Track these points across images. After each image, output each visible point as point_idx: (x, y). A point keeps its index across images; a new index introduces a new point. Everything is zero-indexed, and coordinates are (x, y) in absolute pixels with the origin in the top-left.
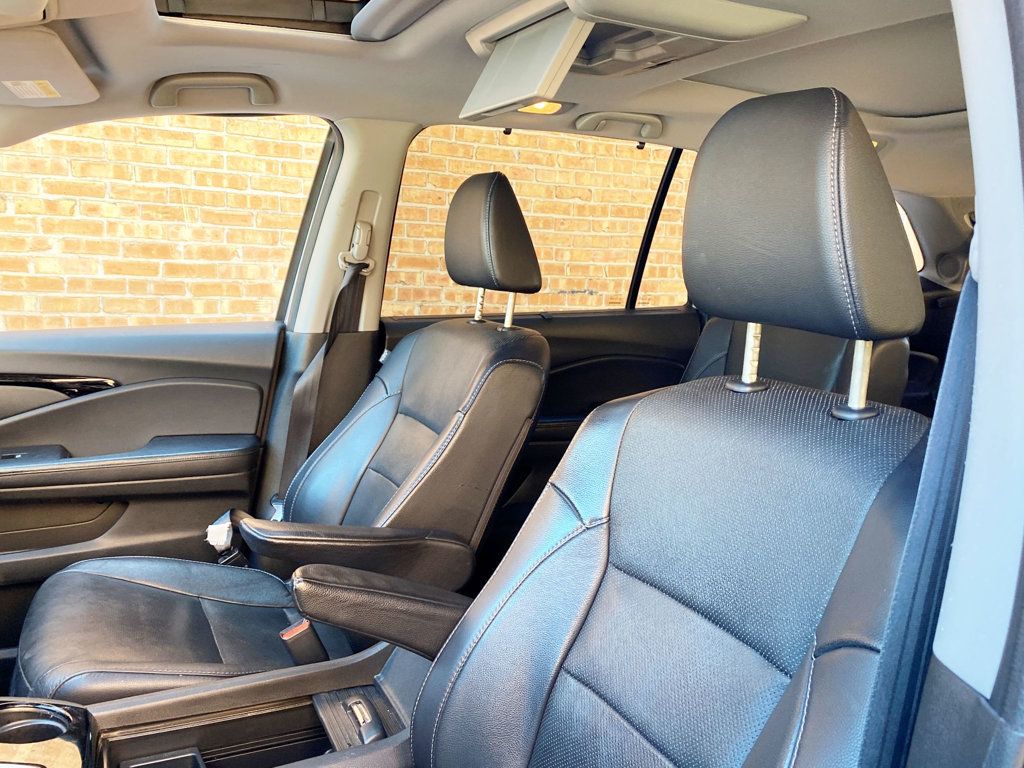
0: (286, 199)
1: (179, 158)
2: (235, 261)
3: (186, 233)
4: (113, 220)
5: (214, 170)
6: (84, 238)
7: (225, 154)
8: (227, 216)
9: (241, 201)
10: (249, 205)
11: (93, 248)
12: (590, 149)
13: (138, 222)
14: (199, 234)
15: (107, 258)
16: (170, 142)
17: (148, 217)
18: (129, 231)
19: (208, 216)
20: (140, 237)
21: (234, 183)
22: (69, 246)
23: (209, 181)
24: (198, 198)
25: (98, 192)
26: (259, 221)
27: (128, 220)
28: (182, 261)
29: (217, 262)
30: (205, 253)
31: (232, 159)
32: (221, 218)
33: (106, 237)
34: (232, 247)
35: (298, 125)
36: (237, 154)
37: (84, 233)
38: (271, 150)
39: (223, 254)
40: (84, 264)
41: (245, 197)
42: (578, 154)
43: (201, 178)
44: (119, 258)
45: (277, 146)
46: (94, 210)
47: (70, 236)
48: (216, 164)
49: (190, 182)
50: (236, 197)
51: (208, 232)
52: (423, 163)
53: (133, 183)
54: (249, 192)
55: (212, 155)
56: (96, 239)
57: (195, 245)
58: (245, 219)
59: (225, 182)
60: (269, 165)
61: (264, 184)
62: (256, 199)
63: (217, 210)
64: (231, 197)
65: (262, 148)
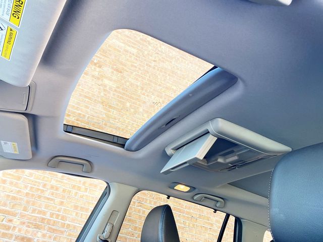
0: (79, 227)
1: (47, 207)
3: (39, 234)
4: (15, 226)
5: (57, 213)
6: (3, 231)
7: (63, 208)
8: (56, 230)
9: (63, 225)
10: (65, 227)
11: (4, 235)
12: (187, 224)
13: (24, 228)
14: (44, 236)
16: (46, 201)
17: (28, 227)
18: (20, 230)
19: (50, 230)
20: (23, 234)
21: (63, 218)
23: (54, 216)
24: (49, 222)
25: (14, 215)
26: (67, 234)
27: (21, 226)
31: (65, 210)
32: (54, 231)
33: (10, 232)
35: (90, 202)
36: (67, 208)
37: (4, 229)
38: (79, 209)
41: (65, 224)
42: (183, 225)
43: (52, 215)
45: (81, 208)
46: (10, 221)
48: (59, 211)
49: (48, 216)
50: (62, 223)
51: (48, 235)
52: (130, 220)
53: (28, 213)
54: (67, 222)
55: (58, 207)
56: (7, 232)
58: (62, 232)
59: (60, 218)
60: (77, 214)
61: (73, 220)
62: (69, 225)
63: (54, 227)
64: (60, 223)
65: (76, 207)
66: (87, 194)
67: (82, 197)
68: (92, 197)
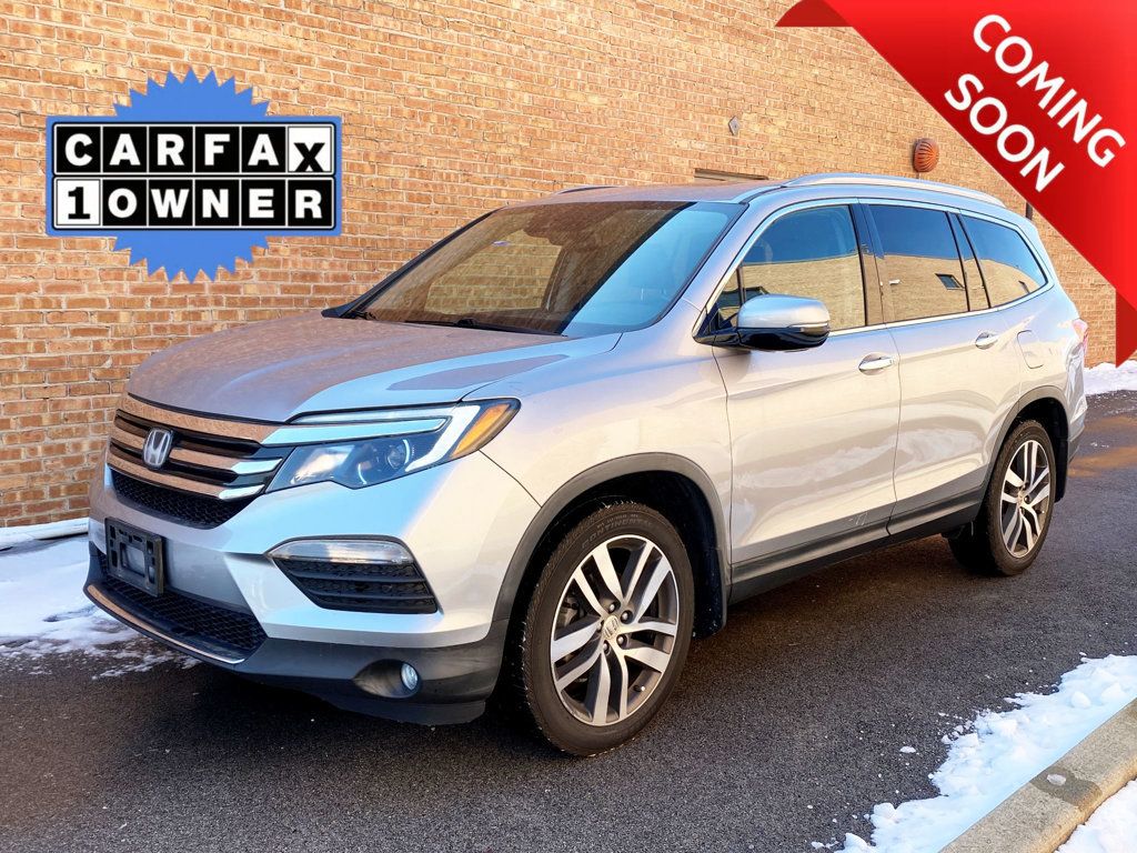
2: (352, 283)
3: (325, 265)
6: (270, 270)
11: (276, 276)
13: (300, 258)
14: (332, 265)
15: (282, 283)
17: (304, 255)
18: (295, 264)
20: (300, 269)
22: (263, 276)
27: (294, 257)
28: (324, 284)
29: (342, 284)
30: (336, 278)
33: (281, 269)
34: (350, 273)
37: (270, 266)
39: (346, 278)
40: (270, 287)
41: (357, 239)
44: (289, 283)
45: (374, 205)
46: (276, 251)
47: (263, 269)
51: (338, 263)
54: (359, 235)
56: (277, 270)
57: (331, 273)
58: (357, 254)
60: (370, 217)
61: (367, 230)
62: (363, 240)
63: (342, 249)
64: (350, 240)
65: (366, 205)
66: (376, 176)
67: (370, 184)
68: (387, 181)
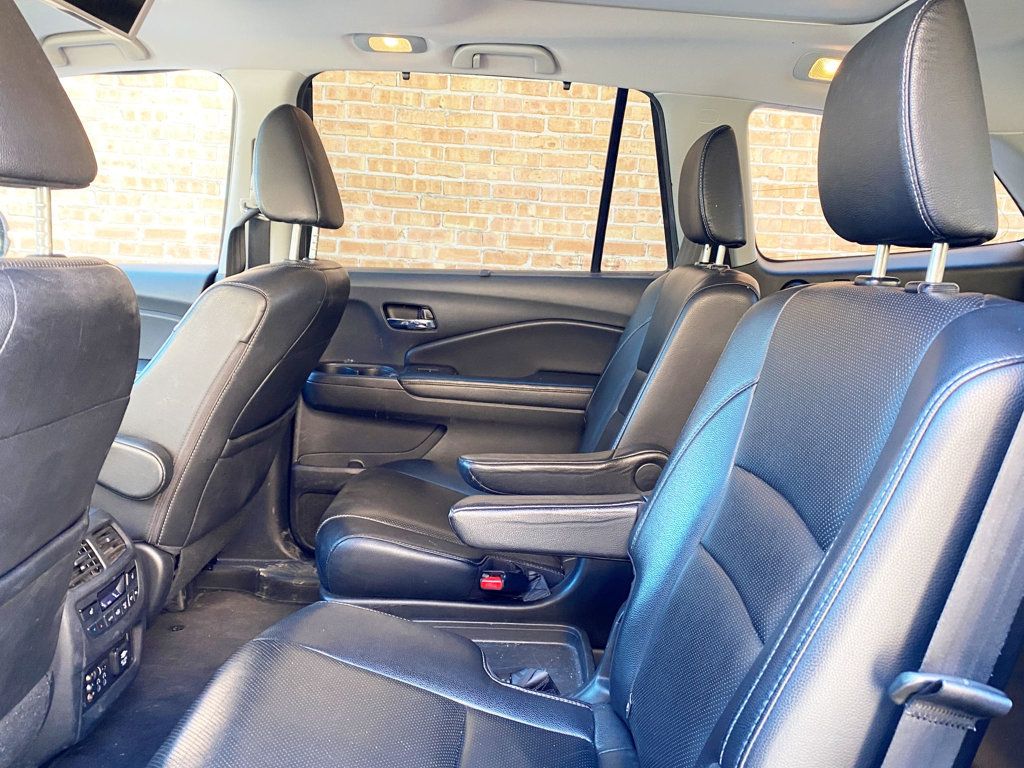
0: (448, 183)
1: (354, 146)
5: (384, 156)
7: (395, 141)
8: (396, 199)
9: (408, 186)
10: (414, 189)
12: (783, 122)
16: (347, 132)
19: (378, 199)
21: (403, 168)
23: (380, 166)
24: (371, 182)
26: (423, 204)
31: (400, 146)
32: (390, 201)
35: (463, 112)
36: (406, 141)
38: (436, 137)
42: (767, 129)
43: (373, 165)
48: (386, 151)
49: (364, 169)
50: (403, 181)
55: (384, 142)
59: (394, 168)
